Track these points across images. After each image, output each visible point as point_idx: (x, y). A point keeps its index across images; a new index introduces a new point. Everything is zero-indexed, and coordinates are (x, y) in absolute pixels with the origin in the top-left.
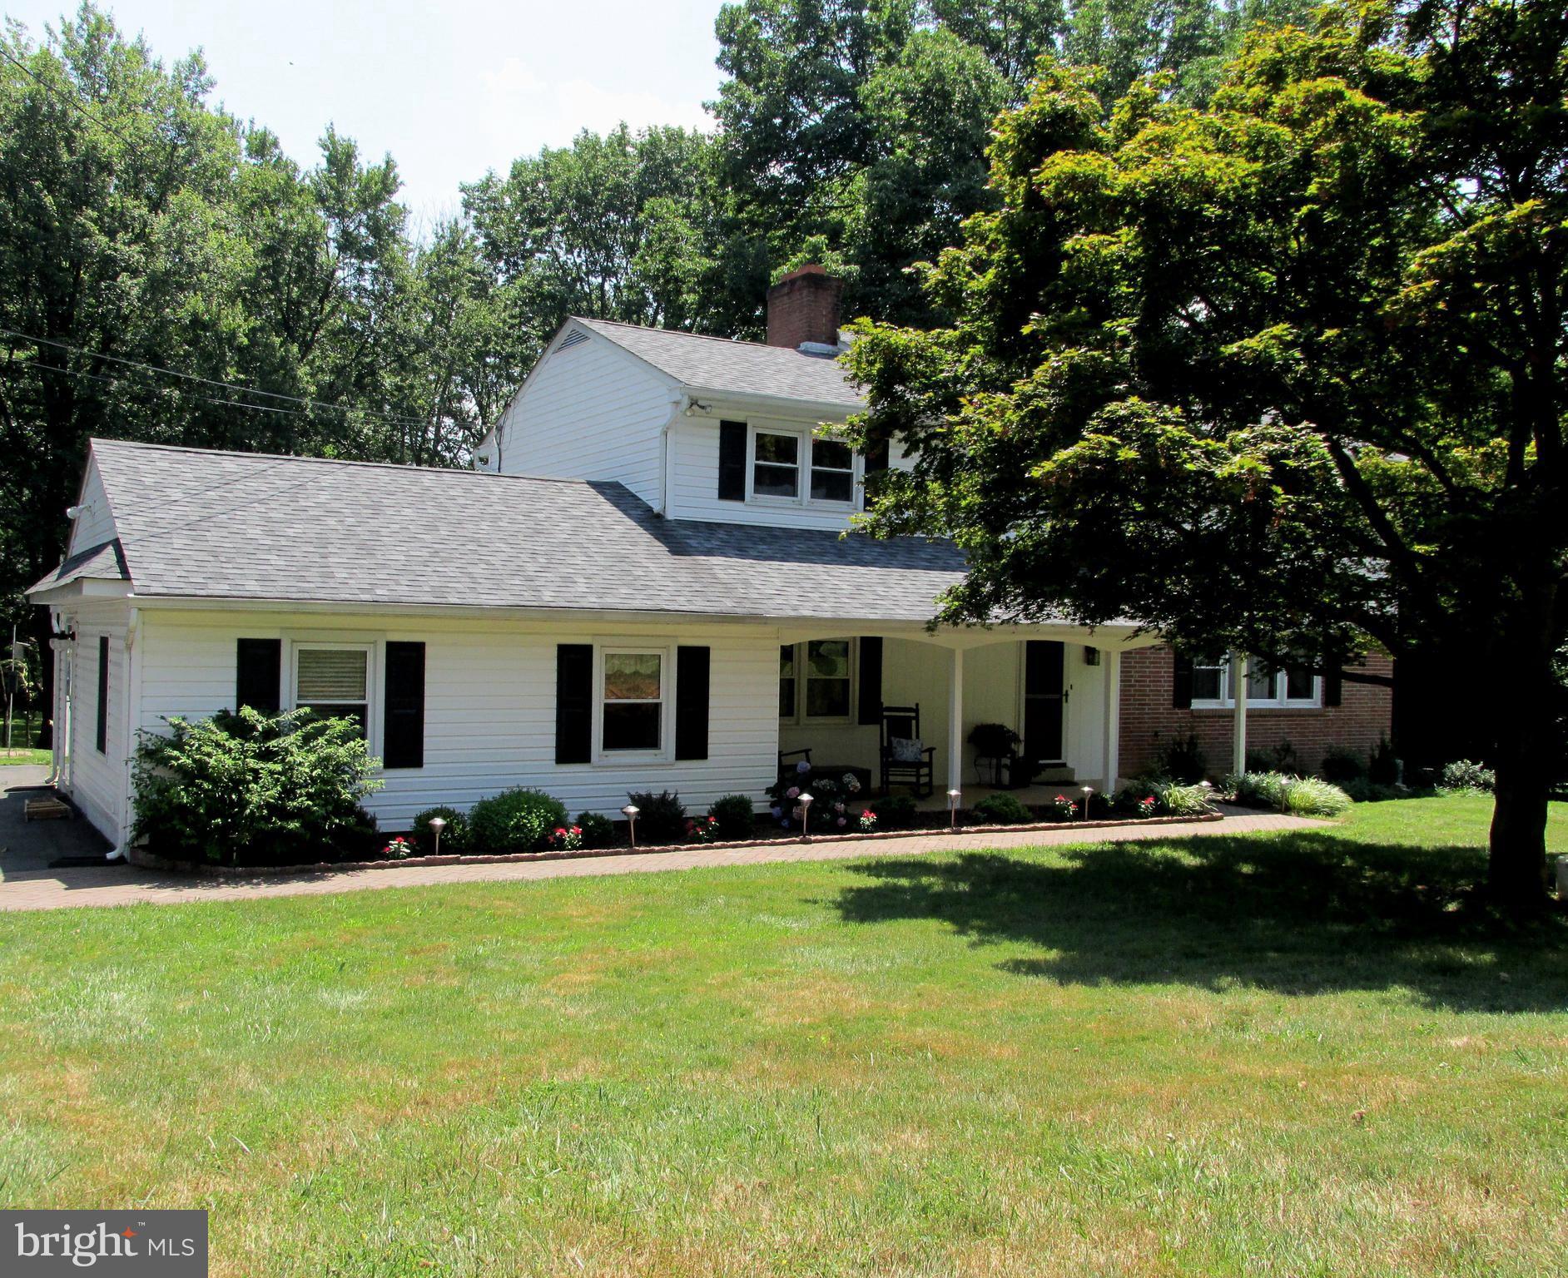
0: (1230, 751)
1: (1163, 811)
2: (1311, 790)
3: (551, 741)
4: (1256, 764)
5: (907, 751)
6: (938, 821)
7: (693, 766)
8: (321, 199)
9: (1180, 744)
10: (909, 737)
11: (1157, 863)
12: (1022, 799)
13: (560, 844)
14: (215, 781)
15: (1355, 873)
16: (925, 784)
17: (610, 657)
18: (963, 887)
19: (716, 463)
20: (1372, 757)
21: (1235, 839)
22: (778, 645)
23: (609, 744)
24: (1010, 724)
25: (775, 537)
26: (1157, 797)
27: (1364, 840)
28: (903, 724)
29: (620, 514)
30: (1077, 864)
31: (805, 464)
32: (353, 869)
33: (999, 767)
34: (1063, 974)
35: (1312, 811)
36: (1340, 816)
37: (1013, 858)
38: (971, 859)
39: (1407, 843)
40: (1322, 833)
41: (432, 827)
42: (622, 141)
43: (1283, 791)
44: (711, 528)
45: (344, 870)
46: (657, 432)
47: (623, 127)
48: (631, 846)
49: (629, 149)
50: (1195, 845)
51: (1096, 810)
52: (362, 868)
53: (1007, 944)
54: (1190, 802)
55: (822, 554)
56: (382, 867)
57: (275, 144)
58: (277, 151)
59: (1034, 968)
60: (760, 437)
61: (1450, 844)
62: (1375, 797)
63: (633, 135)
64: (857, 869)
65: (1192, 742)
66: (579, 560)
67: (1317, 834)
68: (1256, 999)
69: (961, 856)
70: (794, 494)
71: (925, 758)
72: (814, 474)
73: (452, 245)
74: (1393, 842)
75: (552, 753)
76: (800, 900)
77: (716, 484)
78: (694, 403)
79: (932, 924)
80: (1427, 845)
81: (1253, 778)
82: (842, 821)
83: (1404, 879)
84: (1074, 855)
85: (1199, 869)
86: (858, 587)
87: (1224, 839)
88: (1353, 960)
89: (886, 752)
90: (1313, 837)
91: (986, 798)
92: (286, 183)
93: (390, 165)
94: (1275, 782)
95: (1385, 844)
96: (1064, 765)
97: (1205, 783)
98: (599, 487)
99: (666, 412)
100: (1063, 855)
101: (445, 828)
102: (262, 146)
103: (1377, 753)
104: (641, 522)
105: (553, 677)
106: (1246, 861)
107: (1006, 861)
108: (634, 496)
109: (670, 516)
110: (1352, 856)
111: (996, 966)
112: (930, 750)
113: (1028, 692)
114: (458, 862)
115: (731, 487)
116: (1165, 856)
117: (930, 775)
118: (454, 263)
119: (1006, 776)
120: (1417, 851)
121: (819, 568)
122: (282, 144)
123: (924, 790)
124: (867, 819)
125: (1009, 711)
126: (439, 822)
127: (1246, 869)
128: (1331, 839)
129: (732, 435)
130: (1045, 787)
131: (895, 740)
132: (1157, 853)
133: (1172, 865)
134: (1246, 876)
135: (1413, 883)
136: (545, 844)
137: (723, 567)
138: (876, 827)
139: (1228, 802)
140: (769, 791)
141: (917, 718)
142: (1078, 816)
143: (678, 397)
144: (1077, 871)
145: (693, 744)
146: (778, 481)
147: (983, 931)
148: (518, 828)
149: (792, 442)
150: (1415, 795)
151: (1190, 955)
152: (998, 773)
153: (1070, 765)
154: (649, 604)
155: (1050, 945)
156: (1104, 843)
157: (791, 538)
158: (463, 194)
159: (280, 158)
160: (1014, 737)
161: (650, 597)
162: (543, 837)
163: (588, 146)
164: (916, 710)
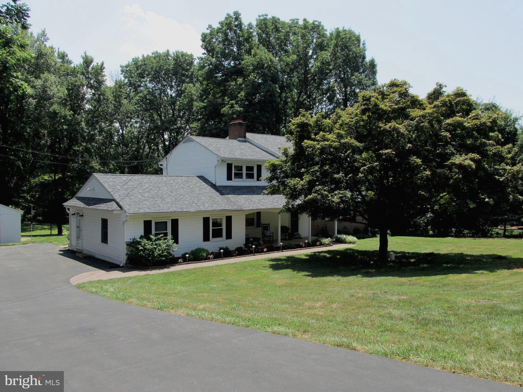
0: (334, 229)
1: (322, 245)
2: (350, 238)
3: (202, 237)
4: (339, 233)
5: (268, 233)
6: (278, 249)
7: (229, 241)
8: (83, 74)
9: (323, 228)
10: (268, 230)
11: (322, 257)
12: (293, 242)
13: (209, 258)
14: (148, 250)
15: (357, 256)
16: (272, 240)
17: (213, 219)
18: (289, 263)
19: (226, 173)
20: (363, 228)
21: (336, 251)
22: (245, 214)
23: (213, 237)
24: (288, 226)
25: (239, 188)
26: (320, 242)
27: (360, 249)
28: (266, 227)
29: (206, 185)
30: (308, 257)
31: (244, 172)
32: (174, 266)
33: (286, 235)
34: (313, 276)
35: (350, 243)
36: (356, 244)
37: (296, 257)
38: (288, 257)
39: (367, 250)
40: (352, 248)
41: (186, 257)
42: (167, 54)
43: (345, 239)
44: (226, 187)
45: (173, 266)
46: (214, 166)
47: (168, 51)
48: (222, 258)
49: (170, 58)
50: (329, 252)
51: (309, 245)
52: (175, 265)
53: (303, 273)
54: (326, 242)
55: (250, 192)
56: (179, 265)
57: (67, 56)
58: (67, 58)
59: (308, 276)
60: (235, 166)
61: (375, 249)
62: (364, 238)
63: (171, 53)
64: (269, 261)
65: (326, 227)
66: (203, 198)
67: (351, 249)
68: (340, 278)
69: (286, 257)
70: (242, 178)
71: (272, 235)
72: (246, 173)
73: (119, 85)
74: (365, 249)
75: (202, 240)
76: (263, 267)
77: (226, 177)
78: (222, 160)
79: (289, 270)
80: (371, 250)
81: (339, 236)
82: (260, 250)
83: (366, 257)
84: (307, 256)
85: (330, 257)
86: (259, 201)
87: (333, 251)
88: (354, 272)
89: (263, 234)
90: (350, 249)
91: (287, 243)
92: (74, 70)
93: (103, 64)
94: (344, 236)
95: (363, 250)
96: (299, 234)
97: (329, 238)
98: (199, 177)
99: (216, 163)
100: (305, 256)
101: (189, 257)
102: (63, 56)
103: (364, 228)
104: (211, 187)
105: (202, 224)
106: (338, 255)
107: (294, 257)
108: (207, 179)
109: (217, 185)
110: (357, 253)
111: (303, 276)
112: (273, 233)
113: (291, 218)
114: (192, 263)
115: (229, 178)
116: (323, 255)
117: (273, 238)
118: (121, 91)
119: (287, 237)
120: (369, 251)
121: (250, 196)
122: (68, 56)
123: (272, 242)
124: (265, 250)
125: (288, 224)
126: (187, 255)
127: (338, 257)
128: (353, 249)
129: (229, 166)
130: (297, 239)
131: (265, 231)
132: (322, 254)
133: (325, 256)
134: (338, 258)
135: (367, 258)
136: (206, 259)
137: (232, 197)
138: (267, 252)
139: (334, 241)
140: (244, 245)
141: (269, 226)
142: (305, 247)
143: (219, 159)
144: (308, 259)
145: (229, 236)
146: (238, 175)
147: (298, 271)
148: (201, 256)
149: (241, 167)
150: (372, 237)
151: (331, 273)
152: (286, 237)
153: (300, 234)
154: (221, 208)
155: (309, 272)
156: (311, 253)
157: (242, 188)
158: (121, 68)
159: (68, 60)
160: (288, 228)
161: (221, 207)
162: (206, 257)
163: (157, 56)
164: (269, 224)
